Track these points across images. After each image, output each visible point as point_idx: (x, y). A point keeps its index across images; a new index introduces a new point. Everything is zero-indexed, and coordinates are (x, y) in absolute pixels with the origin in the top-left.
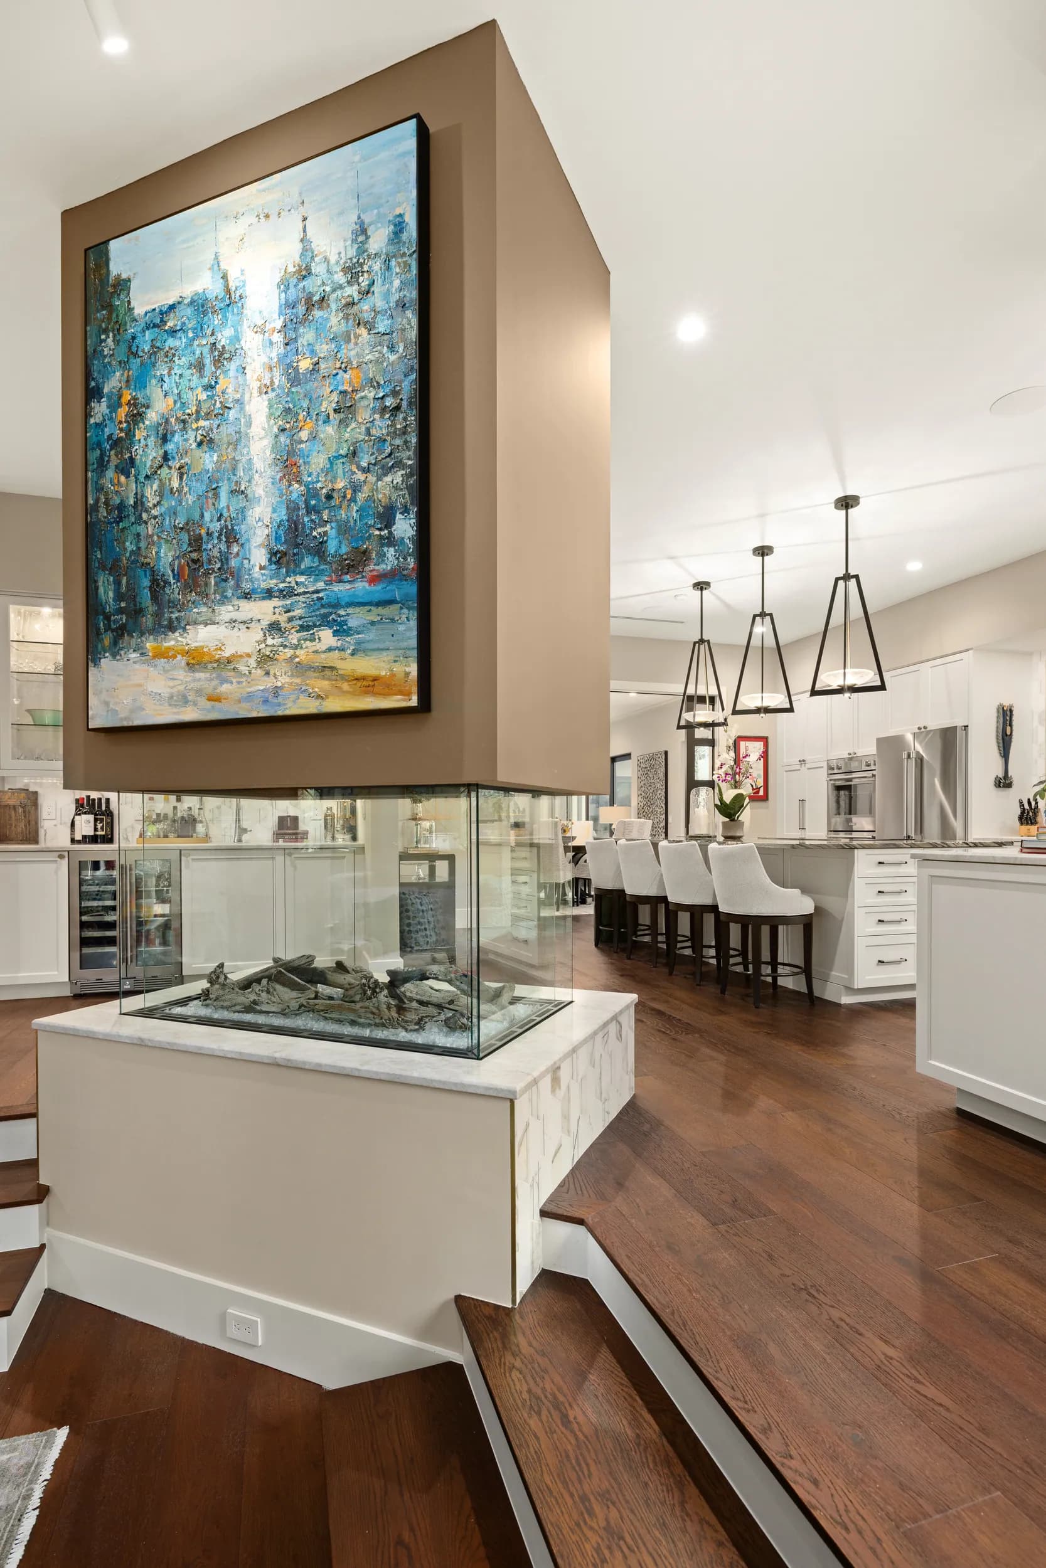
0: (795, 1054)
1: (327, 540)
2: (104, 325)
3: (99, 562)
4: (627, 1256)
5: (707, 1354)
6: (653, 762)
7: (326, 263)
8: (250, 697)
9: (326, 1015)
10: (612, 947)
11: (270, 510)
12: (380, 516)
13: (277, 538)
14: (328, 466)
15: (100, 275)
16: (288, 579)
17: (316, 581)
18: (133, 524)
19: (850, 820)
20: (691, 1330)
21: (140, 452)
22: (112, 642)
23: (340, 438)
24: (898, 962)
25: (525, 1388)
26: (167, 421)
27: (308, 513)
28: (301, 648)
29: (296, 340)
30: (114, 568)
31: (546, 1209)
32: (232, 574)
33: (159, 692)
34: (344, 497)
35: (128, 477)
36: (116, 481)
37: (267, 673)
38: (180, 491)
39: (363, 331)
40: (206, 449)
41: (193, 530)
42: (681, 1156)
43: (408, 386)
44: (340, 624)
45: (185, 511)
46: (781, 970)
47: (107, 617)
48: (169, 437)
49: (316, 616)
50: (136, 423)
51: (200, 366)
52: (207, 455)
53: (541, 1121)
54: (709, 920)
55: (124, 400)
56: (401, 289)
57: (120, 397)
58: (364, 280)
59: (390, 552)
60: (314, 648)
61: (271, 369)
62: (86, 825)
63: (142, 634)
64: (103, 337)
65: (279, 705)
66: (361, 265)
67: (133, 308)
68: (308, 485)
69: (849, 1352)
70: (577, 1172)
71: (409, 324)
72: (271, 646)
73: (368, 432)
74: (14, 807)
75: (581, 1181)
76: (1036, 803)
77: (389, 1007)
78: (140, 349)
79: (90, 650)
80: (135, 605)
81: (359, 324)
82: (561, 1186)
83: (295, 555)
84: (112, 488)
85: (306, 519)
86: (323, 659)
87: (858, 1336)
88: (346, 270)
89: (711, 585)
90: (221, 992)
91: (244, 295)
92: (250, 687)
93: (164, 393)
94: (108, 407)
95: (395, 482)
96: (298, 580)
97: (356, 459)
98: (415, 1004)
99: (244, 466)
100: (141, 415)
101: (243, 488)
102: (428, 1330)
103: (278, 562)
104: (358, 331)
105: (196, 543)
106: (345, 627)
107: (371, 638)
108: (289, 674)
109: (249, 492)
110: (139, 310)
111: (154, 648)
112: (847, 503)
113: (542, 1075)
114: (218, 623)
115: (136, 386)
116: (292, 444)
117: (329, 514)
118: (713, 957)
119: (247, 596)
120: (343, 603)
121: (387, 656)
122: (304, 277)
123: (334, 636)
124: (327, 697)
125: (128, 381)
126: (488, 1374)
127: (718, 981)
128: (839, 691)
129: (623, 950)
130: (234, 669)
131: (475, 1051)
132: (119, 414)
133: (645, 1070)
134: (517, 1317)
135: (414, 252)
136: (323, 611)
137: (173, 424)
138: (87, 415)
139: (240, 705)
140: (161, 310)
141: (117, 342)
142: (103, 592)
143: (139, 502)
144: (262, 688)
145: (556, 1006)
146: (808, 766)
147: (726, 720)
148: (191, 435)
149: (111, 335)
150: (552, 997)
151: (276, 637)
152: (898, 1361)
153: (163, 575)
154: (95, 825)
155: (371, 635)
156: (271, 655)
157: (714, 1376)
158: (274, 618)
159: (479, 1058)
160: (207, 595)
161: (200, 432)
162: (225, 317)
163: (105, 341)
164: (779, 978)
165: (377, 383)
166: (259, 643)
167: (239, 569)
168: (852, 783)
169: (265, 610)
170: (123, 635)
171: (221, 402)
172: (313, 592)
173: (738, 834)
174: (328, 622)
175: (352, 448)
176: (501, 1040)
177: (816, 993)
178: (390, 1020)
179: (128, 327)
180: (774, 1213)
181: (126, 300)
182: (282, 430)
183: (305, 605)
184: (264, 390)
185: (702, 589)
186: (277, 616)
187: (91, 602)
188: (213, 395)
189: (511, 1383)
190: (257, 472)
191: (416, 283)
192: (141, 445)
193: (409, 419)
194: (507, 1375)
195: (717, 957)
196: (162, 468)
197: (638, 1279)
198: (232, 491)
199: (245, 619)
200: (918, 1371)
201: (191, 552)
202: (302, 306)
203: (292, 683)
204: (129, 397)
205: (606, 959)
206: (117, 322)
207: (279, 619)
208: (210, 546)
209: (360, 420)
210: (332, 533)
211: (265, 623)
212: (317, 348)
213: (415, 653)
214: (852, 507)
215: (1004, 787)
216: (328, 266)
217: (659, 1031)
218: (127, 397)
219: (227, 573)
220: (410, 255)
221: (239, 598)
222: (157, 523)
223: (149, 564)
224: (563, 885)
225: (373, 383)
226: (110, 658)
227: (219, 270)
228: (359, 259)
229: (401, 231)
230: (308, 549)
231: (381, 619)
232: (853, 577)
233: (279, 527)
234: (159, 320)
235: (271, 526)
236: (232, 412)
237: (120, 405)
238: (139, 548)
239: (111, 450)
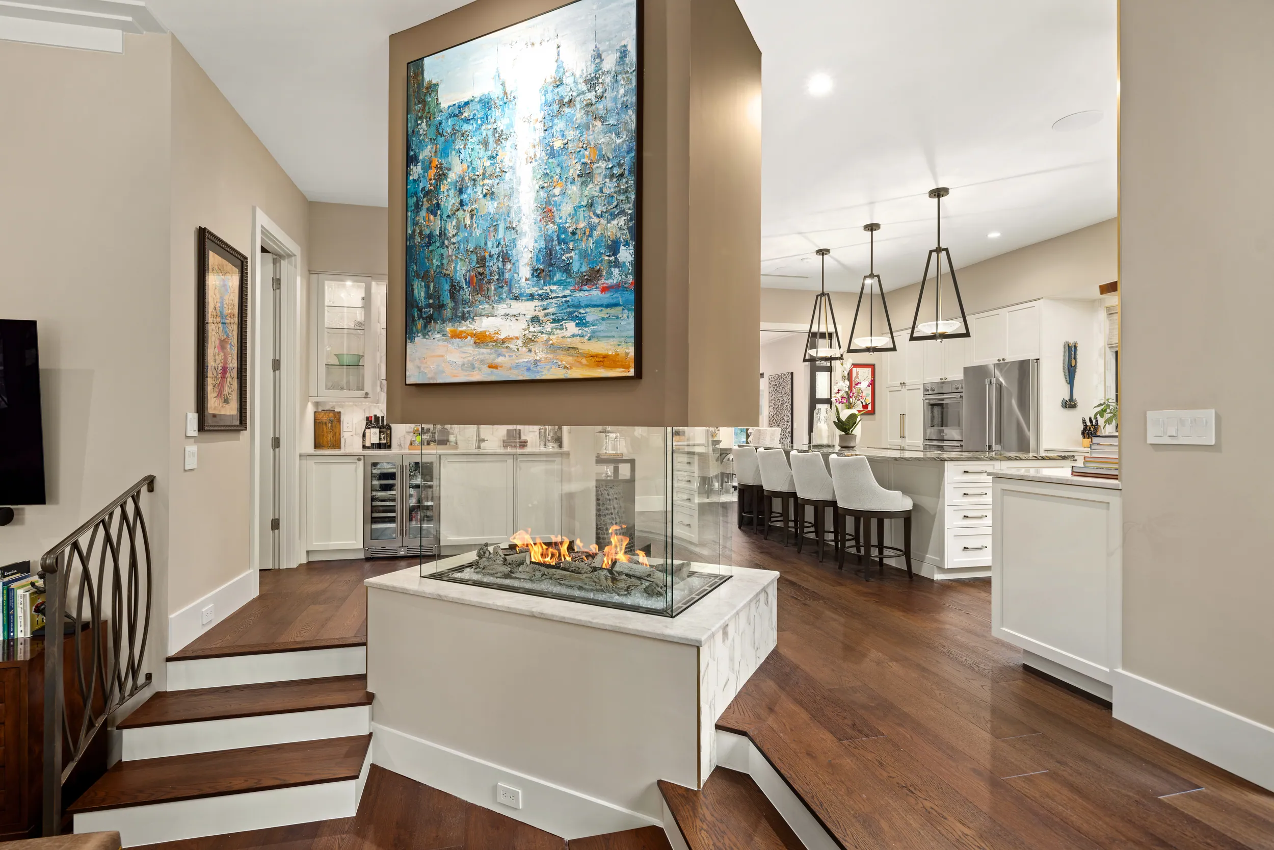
0: (896, 617)
1: (572, 263)
2: (420, 114)
3: (415, 272)
4: (779, 758)
5: (838, 824)
6: (781, 380)
7: (573, 77)
8: (517, 366)
9: (562, 582)
10: (752, 529)
11: (533, 241)
12: (608, 247)
13: (538, 260)
14: (573, 213)
15: (418, 80)
16: (545, 288)
17: (564, 289)
18: (438, 247)
19: (942, 431)
20: (826, 809)
21: (444, 199)
22: (423, 325)
23: (582, 194)
24: (980, 549)
25: (711, 843)
26: (463, 179)
27: (559, 243)
28: (554, 334)
29: (552, 127)
30: (425, 277)
31: (719, 724)
32: (506, 283)
33: (455, 361)
34: (585, 233)
35: (435, 216)
36: (427, 219)
37: (530, 351)
38: (471, 227)
39: (598, 123)
40: (489, 199)
41: (480, 253)
42: (814, 692)
43: (629, 160)
44: (581, 319)
45: (474, 240)
46: (886, 552)
47: (420, 310)
48: (464, 190)
49: (564, 313)
50: (441, 180)
51: (485, 144)
52: (490, 202)
53: (716, 662)
54: (829, 512)
55: (433, 165)
56: (625, 96)
57: (430, 163)
58: (599, 89)
59: (616, 271)
60: (563, 335)
61: (534, 146)
62: (374, 436)
63: (444, 322)
64: (419, 122)
65: (538, 372)
66: (597, 79)
67: (440, 103)
68: (560, 225)
69: (937, 829)
70: (739, 699)
71: (631, 119)
72: (532, 332)
73: (601, 191)
74: (326, 423)
75: (742, 706)
76: (1097, 421)
77: (606, 579)
78: (444, 131)
79: (408, 331)
80: (439, 302)
81: (596, 118)
82: (729, 708)
83: (550, 271)
84: (424, 223)
85: (558, 248)
86: (569, 342)
87: (943, 819)
88: (586, 81)
89: (831, 251)
90: (487, 563)
91: (516, 97)
92: (518, 359)
93: (461, 160)
94: (422, 169)
95: (619, 225)
96: (552, 288)
97: (593, 209)
98: (624, 577)
99: (515, 211)
100: (445, 175)
101: (514, 226)
102: (638, 803)
103: (538, 276)
104: (595, 123)
105: (482, 261)
106: (584, 321)
107: (602, 328)
108: (545, 351)
109: (518, 228)
110: (444, 105)
111: (452, 331)
112: (938, 193)
113: (717, 631)
114: (496, 316)
115: (441, 156)
116: (549, 197)
117: (574, 245)
118: (832, 541)
119: (516, 298)
120: (583, 305)
121: (613, 342)
122: (558, 86)
123: (576, 327)
124: (571, 368)
125: (436, 152)
126: (685, 832)
127: (836, 559)
128: (933, 337)
129: (762, 532)
130: (507, 347)
131: (669, 611)
132: (429, 174)
133: (783, 627)
134: (701, 796)
135: (634, 71)
136: (569, 310)
137: (467, 181)
138: (408, 174)
139: (511, 371)
140: (459, 105)
141: (429, 126)
142: (417, 292)
143: (443, 234)
144: (526, 360)
145: (720, 579)
146: (907, 387)
147: (842, 355)
148: (479, 189)
149: (425, 121)
150: (717, 572)
151: (536, 326)
152: (971, 837)
153: (459, 282)
154: (380, 436)
155: (602, 327)
156: (533, 338)
157: (843, 839)
158: (535, 314)
159: (672, 617)
160: (489, 296)
161: (485, 187)
162: (503, 110)
163: (420, 124)
164: (884, 559)
165: (608, 157)
166: (524, 330)
167: (511, 280)
168: (944, 402)
169: (529, 308)
170: (430, 322)
171: (500, 168)
172: (562, 297)
173: (852, 444)
174: (573, 317)
175: (590, 201)
176: (685, 604)
177: (914, 571)
178: (607, 587)
179: (436, 116)
180: (883, 734)
181: (435, 98)
182: (542, 188)
183: (556, 305)
184: (531, 160)
185: (823, 255)
186: (537, 312)
187: (409, 299)
188: (495, 163)
189: (701, 839)
190: (524, 215)
191: (635, 92)
192: (445, 195)
193: (629, 182)
194: (698, 833)
195: (836, 540)
196: (459, 212)
197: (787, 773)
198: (507, 228)
199: (515, 313)
200: (985, 844)
201: (478, 267)
202: (557, 105)
203: (546, 358)
204: (437, 163)
205: (748, 538)
206: (429, 112)
207: (539, 314)
208: (491, 264)
209: (596, 183)
210: (576, 257)
211: (529, 317)
212: (566, 133)
213: (632, 340)
214: (943, 196)
215: (1069, 407)
216: (575, 78)
217: (793, 597)
218: (435, 162)
219: (504, 282)
220: (631, 73)
221: (511, 299)
222: (455, 247)
223: (449, 275)
224: (712, 478)
225: (604, 158)
226: (421, 337)
227: (500, 79)
228: (596, 74)
229: (625, 56)
230: (559, 268)
231: (609, 316)
232: (944, 250)
233: (539, 252)
234: (458, 111)
235: (533, 252)
236: (507, 175)
237: (430, 168)
238: (442, 264)
239: (424, 197)
